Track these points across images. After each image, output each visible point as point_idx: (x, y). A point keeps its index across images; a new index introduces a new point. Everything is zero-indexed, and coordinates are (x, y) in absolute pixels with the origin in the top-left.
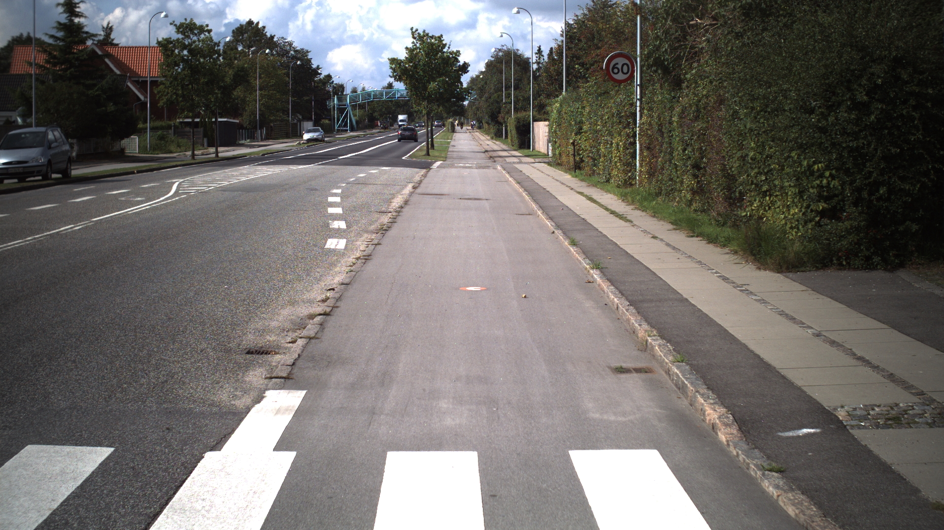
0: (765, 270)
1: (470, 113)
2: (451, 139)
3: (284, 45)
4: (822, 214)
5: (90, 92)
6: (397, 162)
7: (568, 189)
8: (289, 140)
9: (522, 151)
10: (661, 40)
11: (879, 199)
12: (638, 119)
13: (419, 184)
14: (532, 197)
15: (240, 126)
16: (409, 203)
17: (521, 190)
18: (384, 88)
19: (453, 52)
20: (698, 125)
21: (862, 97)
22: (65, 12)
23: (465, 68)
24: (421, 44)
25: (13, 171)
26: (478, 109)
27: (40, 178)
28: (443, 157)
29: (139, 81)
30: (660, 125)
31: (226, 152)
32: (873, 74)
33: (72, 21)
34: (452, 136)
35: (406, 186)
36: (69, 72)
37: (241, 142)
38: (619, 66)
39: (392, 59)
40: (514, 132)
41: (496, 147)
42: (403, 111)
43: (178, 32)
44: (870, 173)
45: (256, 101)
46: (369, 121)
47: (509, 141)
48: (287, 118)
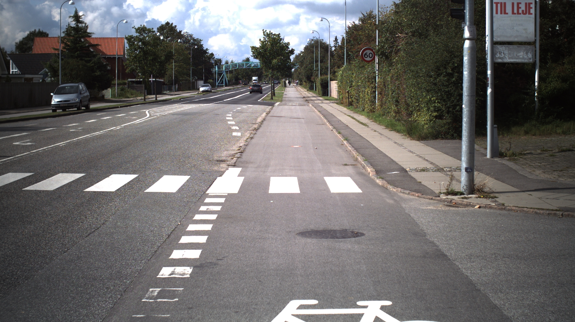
0: (413, 140)
1: (295, 76)
2: (284, 91)
3: (187, 37)
4: (436, 117)
5: (88, 64)
6: (255, 103)
8: (191, 91)
9: (324, 97)
10: (384, 43)
11: (456, 111)
12: (377, 79)
13: (269, 112)
14: (325, 117)
15: (163, 83)
16: (266, 120)
18: (243, 61)
19: (286, 43)
20: (397, 83)
21: (449, 71)
22: (74, 20)
23: (292, 52)
24: (268, 39)
25: (62, 105)
26: (300, 74)
27: (76, 109)
28: (280, 100)
29: (105, 57)
30: (384, 83)
31: (159, 97)
32: (454, 62)
33: (77, 25)
34: (285, 90)
35: (263, 113)
36: (76, 53)
37: (164, 92)
38: (368, 54)
39: (252, 47)
40: (320, 87)
41: (309, 95)
42: (256, 75)
43: (137, 32)
44: (453, 101)
45: (172, 69)
46: (235, 80)
47: (317, 91)
48: (189, 79)
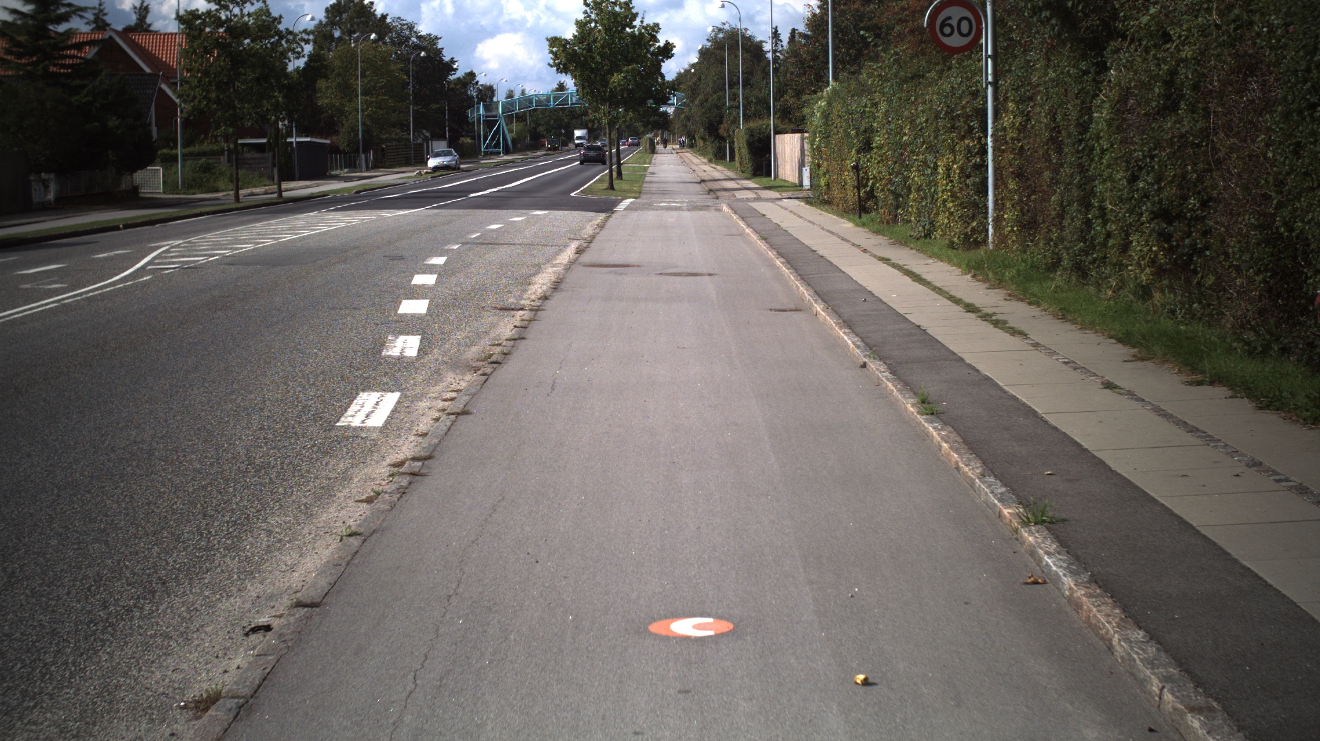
1: (677, 126)
2: (650, 164)
3: (402, 29)
5: (75, 98)
6: (560, 202)
7: (857, 250)
8: (410, 169)
9: (758, 179)
12: (990, 121)
13: (590, 242)
14: (796, 270)
15: (334, 149)
16: (563, 286)
17: (771, 254)
18: (553, 91)
19: (648, 25)
23: (667, 51)
24: (597, 15)
26: (688, 118)
28: (635, 192)
30: (1056, 130)
31: (298, 188)
34: (651, 159)
35: (566, 246)
37: (334, 173)
38: (954, 22)
39: (552, 38)
40: (745, 151)
41: (717, 175)
42: (581, 124)
45: (359, 112)
46: (531, 139)
47: (737, 164)
48: (407, 136)
